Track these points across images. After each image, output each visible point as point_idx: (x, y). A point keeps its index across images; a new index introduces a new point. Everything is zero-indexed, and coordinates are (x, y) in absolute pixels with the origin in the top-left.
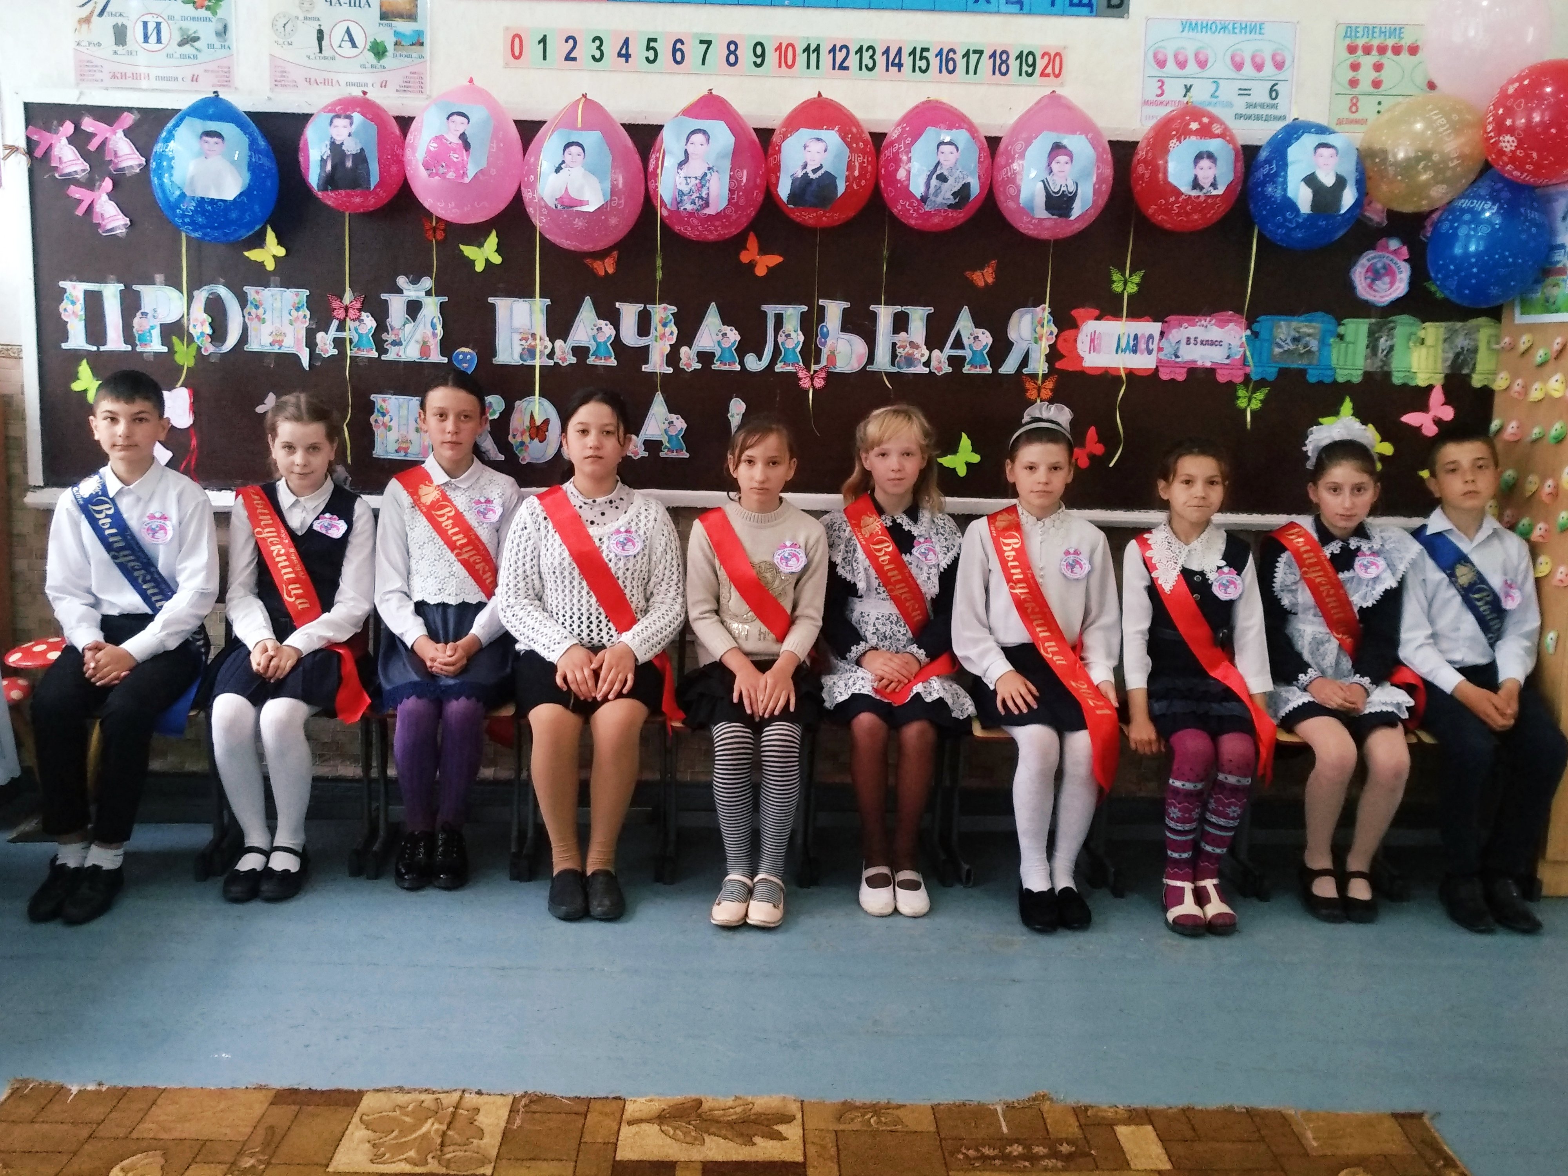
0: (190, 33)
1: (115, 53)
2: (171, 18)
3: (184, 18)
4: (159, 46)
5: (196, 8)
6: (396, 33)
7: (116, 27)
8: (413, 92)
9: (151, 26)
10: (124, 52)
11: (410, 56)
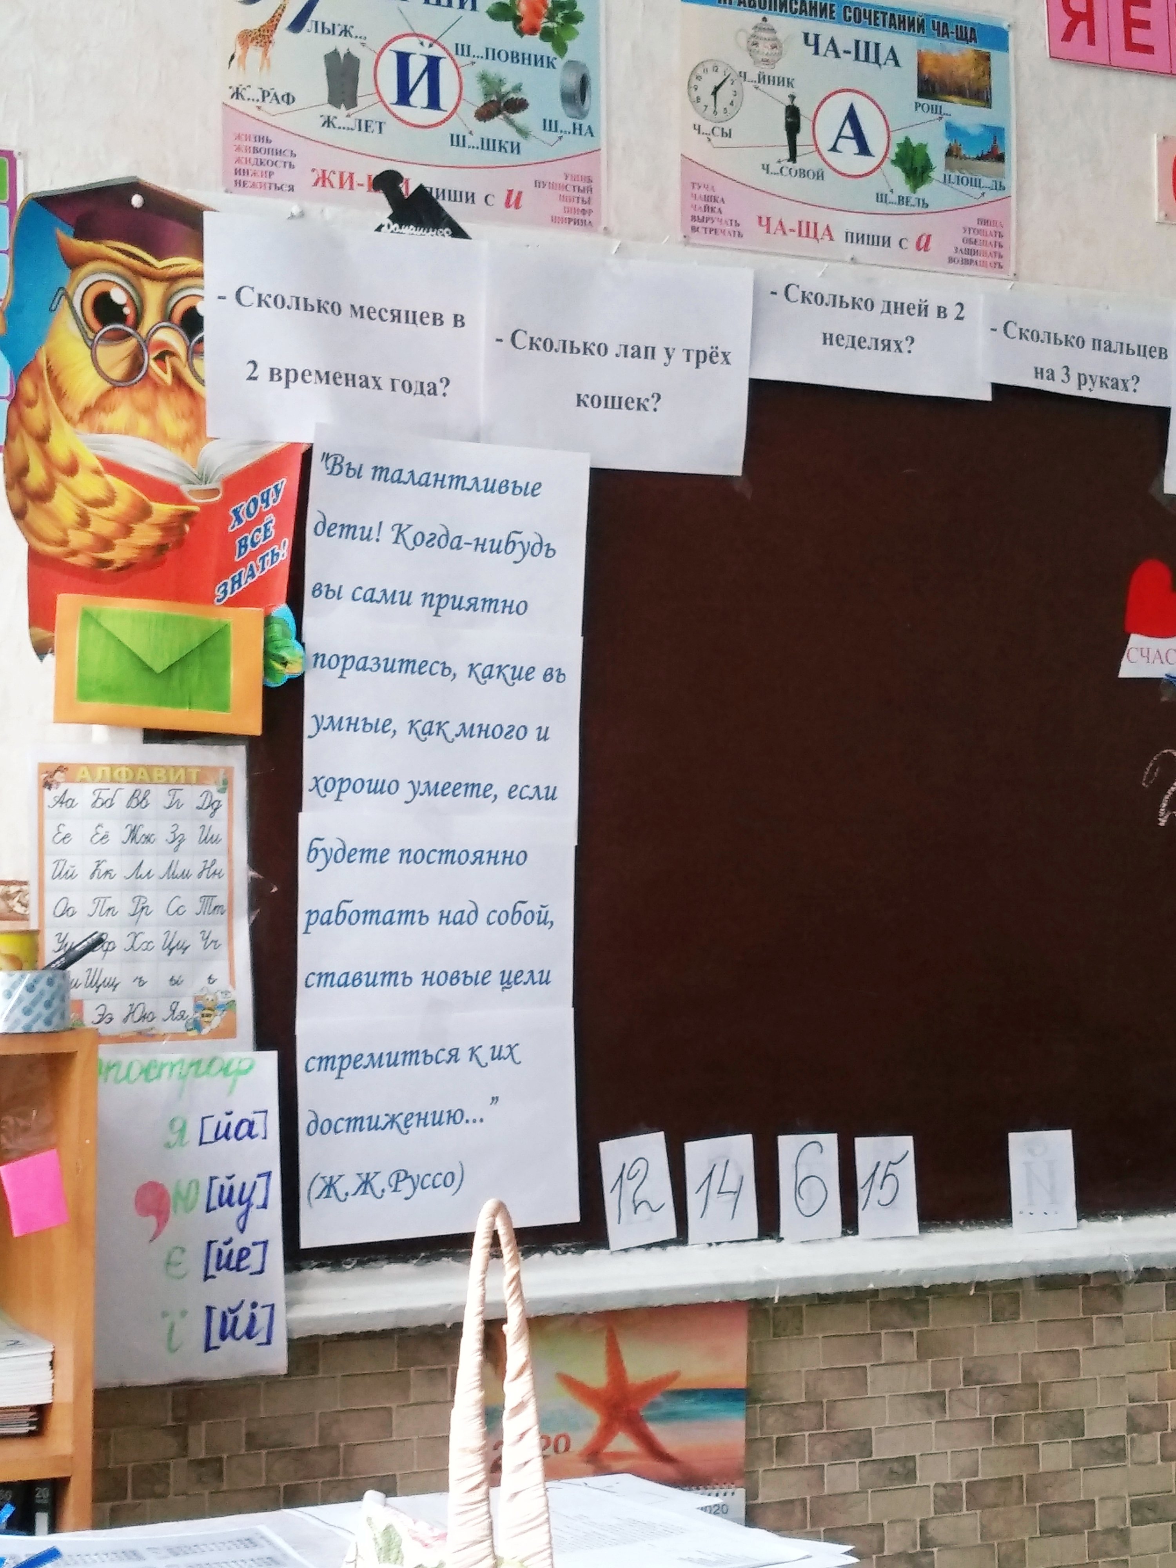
0: (504, 89)
1: (328, 122)
2: (463, 50)
3: (493, 54)
4: (434, 116)
5: (521, 32)
6: (951, 130)
7: (332, 58)
8: (984, 264)
9: (417, 66)
10: (351, 122)
11: (977, 184)
